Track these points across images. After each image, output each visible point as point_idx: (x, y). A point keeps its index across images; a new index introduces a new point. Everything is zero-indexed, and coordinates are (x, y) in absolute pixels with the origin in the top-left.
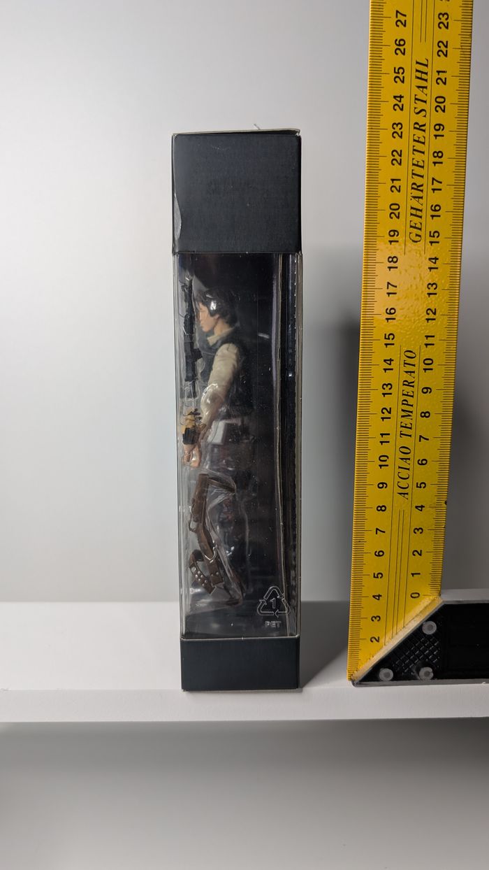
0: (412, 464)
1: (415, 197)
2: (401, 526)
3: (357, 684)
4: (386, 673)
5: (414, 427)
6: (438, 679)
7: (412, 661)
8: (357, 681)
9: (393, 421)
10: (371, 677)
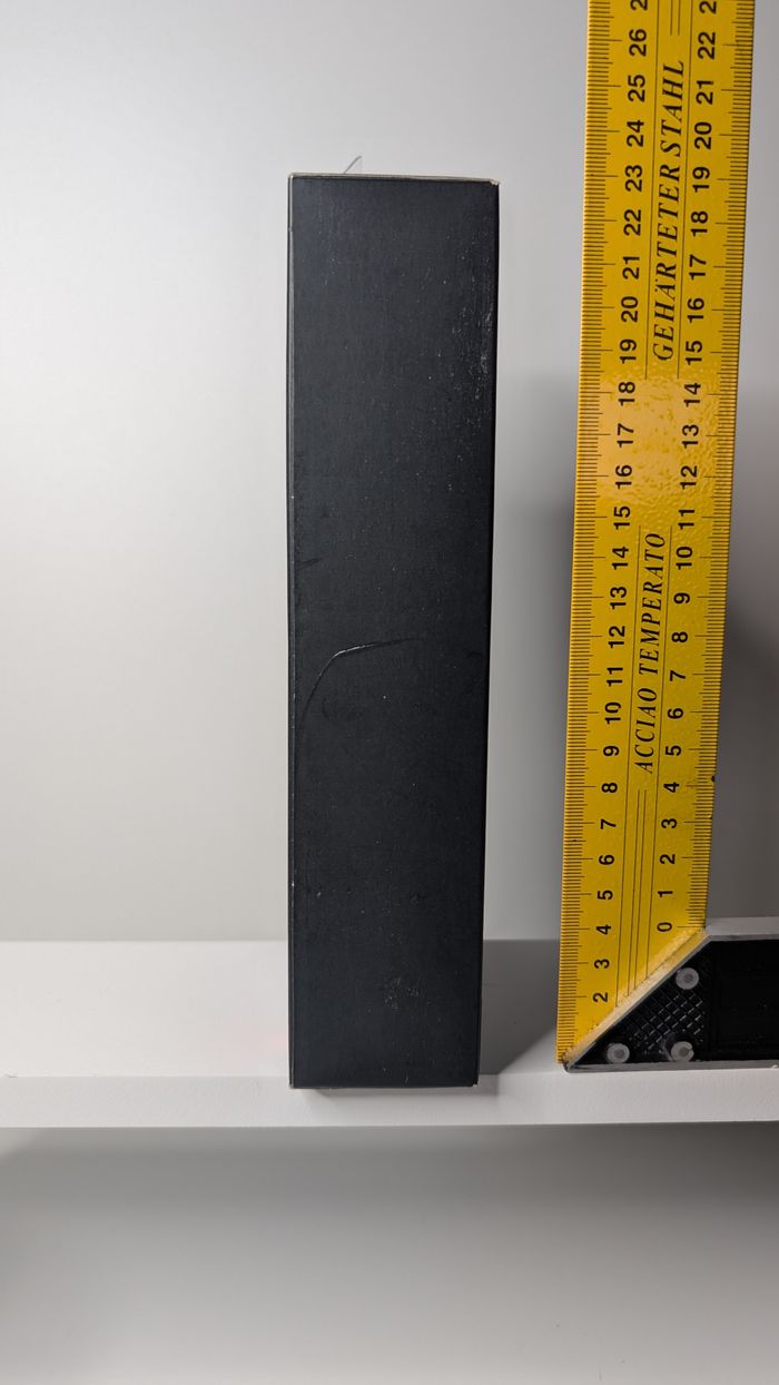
0: (659, 716)
1: (661, 287)
2: (641, 816)
3: (572, 1067)
4: (617, 1050)
5: (661, 658)
6: (702, 1060)
7: (661, 1032)
8: (571, 1063)
9: (628, 647)
10: (595, 1057)
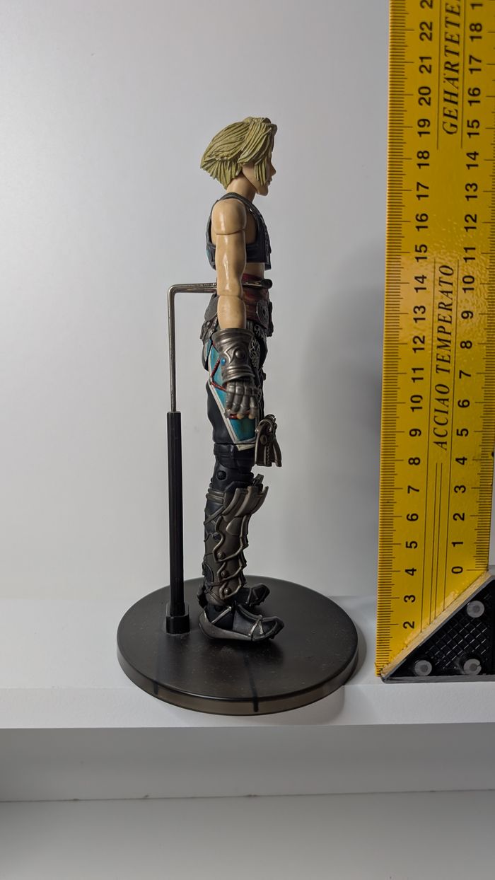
0: (451, 405)
2: (439, 483)
3: (388, 679)
4: (423, 665)
5: (452, 361)
6: (487, 674)
7: (455, 652)
8: (387, 676)
9: (427, 352)
10: (404, 672)
